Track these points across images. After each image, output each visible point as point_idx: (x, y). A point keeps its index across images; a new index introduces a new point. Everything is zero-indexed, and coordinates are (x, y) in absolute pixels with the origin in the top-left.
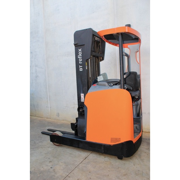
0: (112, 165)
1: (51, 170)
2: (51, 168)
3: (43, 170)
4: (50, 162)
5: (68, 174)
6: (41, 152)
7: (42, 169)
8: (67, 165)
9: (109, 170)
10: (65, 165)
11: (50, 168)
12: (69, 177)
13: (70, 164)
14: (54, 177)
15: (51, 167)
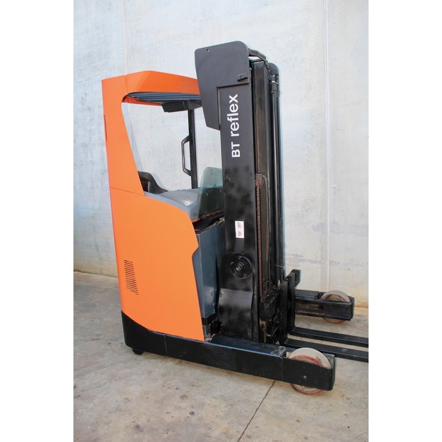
0: (348, 399)
1: (194, 419)
2: (192, 413)
3: (170, 420)
4: (183, 397)
5: (242, 429)
6: (150, 372)
7: (168, 419)
8: (232, 405)
9: (344, 412)
10: (227, 406)
11: (189, 415)
12: (249, 437)
13: (239, 401)
14: (207, 438)
15: (190, 410)
